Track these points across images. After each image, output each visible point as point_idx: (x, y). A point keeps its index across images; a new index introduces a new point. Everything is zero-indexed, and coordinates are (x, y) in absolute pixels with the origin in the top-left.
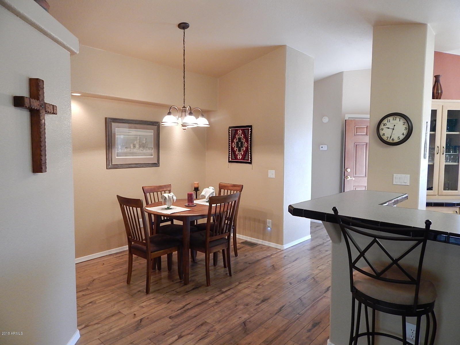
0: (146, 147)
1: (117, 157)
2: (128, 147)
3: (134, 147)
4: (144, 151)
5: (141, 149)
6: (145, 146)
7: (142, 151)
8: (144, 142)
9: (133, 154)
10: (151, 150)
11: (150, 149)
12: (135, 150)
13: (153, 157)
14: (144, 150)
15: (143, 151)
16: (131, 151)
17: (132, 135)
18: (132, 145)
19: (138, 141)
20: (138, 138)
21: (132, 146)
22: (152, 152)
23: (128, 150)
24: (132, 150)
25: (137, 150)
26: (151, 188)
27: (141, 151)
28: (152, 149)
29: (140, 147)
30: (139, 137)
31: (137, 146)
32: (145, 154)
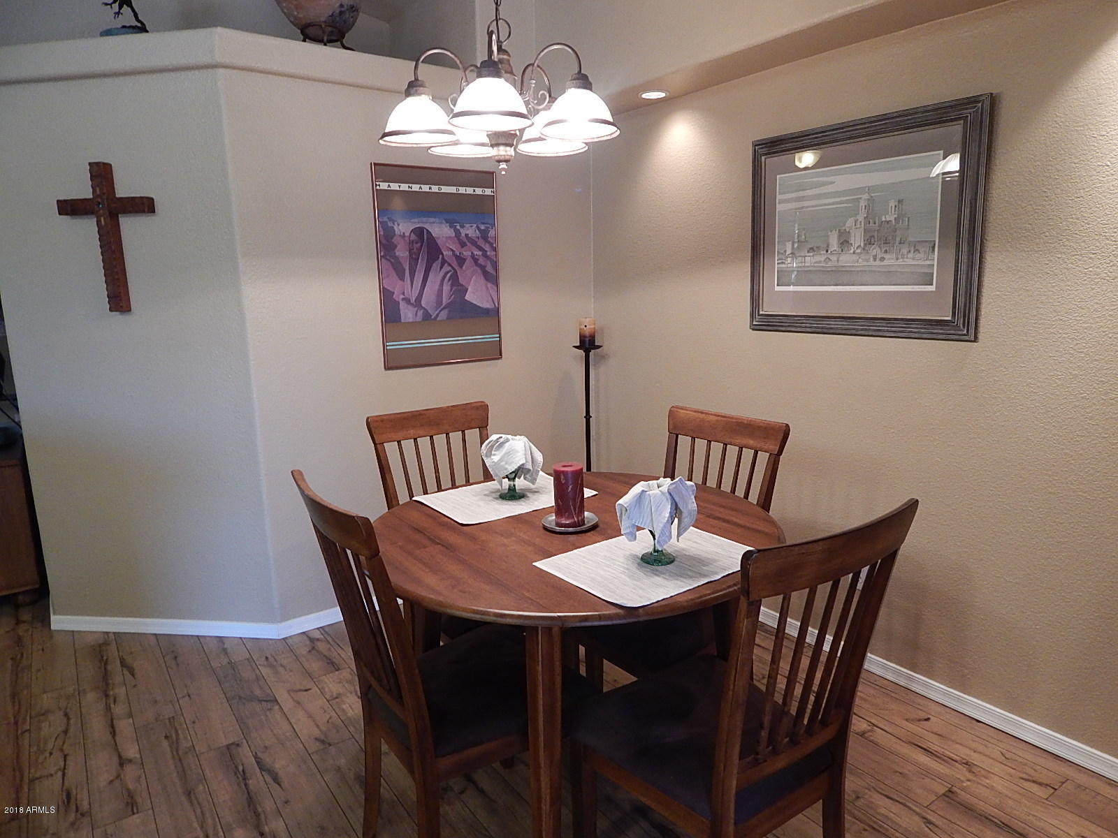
0: (898, 239)
1: (777, 288)
2: (818, 248)
3: (842, 243)
4: (890, 260)
5: (875, 250)
6: (894, 237)
7: (878, 263)
8: (891, 217)
9: (837, 275)
10: (921, 255)
11: (916, 250)
12: (847, 259)
13: (932, 288)
14: (887, 256)
15: (882, 259)
16: (830, 264)
17: (837, 194)
18: (836, 236)
19: (861, 218)
20: (863, 204)
21: (834, 241)
22: (929, 262)
23: (818, 258)
24: (834, 258)
25: (855, 257)
26: (703, 420)
27: (872, 262)
28: (934, 247)
29: (869, 242)
30: (866, 196)
31: (857, 239)
32: (889, 276)
